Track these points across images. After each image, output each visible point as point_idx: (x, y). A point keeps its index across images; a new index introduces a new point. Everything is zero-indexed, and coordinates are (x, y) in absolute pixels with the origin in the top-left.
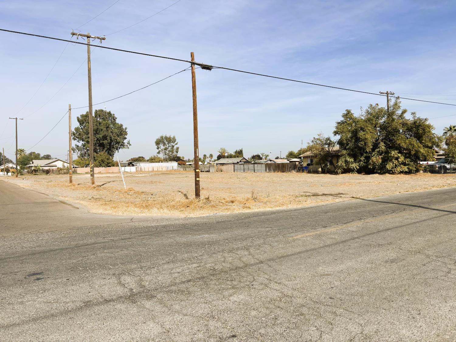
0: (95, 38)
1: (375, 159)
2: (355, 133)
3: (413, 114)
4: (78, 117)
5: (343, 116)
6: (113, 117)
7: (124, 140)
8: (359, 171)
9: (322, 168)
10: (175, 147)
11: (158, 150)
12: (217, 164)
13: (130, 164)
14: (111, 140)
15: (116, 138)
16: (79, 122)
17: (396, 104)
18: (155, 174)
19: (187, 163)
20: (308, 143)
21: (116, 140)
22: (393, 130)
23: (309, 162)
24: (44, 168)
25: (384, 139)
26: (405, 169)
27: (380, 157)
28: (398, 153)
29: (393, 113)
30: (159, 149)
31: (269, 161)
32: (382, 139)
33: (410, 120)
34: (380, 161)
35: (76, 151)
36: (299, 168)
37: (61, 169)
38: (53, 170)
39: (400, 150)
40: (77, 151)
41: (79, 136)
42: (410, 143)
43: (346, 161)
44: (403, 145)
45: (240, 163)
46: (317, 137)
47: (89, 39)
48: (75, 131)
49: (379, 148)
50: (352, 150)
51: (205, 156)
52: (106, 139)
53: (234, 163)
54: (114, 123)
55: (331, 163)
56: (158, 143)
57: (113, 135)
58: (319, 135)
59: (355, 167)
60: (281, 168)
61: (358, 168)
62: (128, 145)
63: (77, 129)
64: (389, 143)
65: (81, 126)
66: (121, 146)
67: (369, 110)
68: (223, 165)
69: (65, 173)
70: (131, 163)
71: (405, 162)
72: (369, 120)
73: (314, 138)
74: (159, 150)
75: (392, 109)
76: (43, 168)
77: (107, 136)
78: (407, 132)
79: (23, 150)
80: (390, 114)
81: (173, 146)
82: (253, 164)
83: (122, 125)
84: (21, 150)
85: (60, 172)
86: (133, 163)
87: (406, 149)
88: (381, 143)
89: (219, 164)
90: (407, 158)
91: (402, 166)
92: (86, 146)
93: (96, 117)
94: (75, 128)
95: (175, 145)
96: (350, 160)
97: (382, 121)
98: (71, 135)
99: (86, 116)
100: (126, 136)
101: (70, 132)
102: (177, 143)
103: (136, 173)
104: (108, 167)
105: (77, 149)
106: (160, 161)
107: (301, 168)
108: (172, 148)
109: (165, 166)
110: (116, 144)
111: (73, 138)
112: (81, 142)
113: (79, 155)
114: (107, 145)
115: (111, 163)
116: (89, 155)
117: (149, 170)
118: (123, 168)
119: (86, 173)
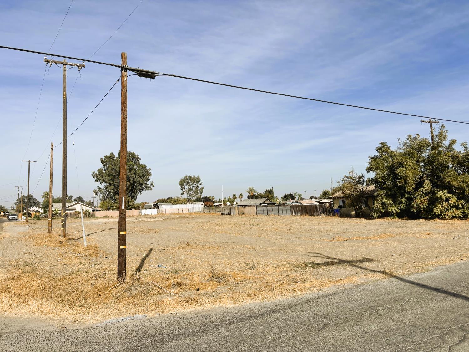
0: (72, 65)
1: (420, 200)
2: (392, 170)
3: (464, 145)
4: (101, 159)
5: (377, 150)
6: (137, 158)
7: (147, 181)
8: (401, 215)
9: (355, 211)
10: (200, 188)
12: (238, 206)
14: (134, 181)
15: (139, 179)
16: (102, 164)
17: (441, 133)
18: (180, 217)
19: (215, 204)
20: (339, 182)
21: (139, 181)
22: (441, 165)
23: (341, 204)
25: (430, 176)
26: (459, 213)
27: (426, 198)
28: (448, 193)
29: (438, 145)
30: (183, 189)
31: (295, 203)
32: (428, 176)
33: (461, 153)
34: (426, 203)
35: (98, 193)
36: (329, 210)
37: (79, 213)
38: (71, 214)
39: (450, 189)
40: (100, 193)
41: (102, 178)
42: (464, 180)
43: (383, 204)
44: (455, 183)
45: (263, 205)
46: (348, 175)
47: (65, 66)
48: (97, 173)
49: (422, 187)
50: (390, 189)
51: (235, 195)
52: (129, 181)
53: (256, 205)
54: (138, 164)
55: (367, 205)
56: (182, 183)
57: (135, 176)
58: (350, 173)
59: (395, 210)
60: (309, 211)
61: (398, 211)
62: (151, 186)
63: (100, 171)
64: (436, 181)
65: (104, 168)
67: (408, 141)
68: (244, 207)
70: (156, 205)
71: (458, 205)
72: (409, 154)
73: (345, 176)
74: (183, 191)
75: (436, 140)
77: (130, 178)
78: (458, 167)
80: (435, 147)
81: (198, 187)
82: (277, 205)
83: (145, 166)
84: (48, 194)
85: (78, 215)
86: (158, 205)
87: (459, 188)
88: (426, 180)
89: (240, 206)
90: (461, 199)
91: (454, 210)
92: (108, 188)
93: (119, 159)
94: (99, 169)
95: (199, 185)
96: (388, 202)
97: (426, 154)
98: (94, 177)
99: (109, 158)
100: (150, 178)
101: (93, 173)
102: (202, 183)
103: (155, 217)
104: (128, 210)
105: (100, 191)
106: (183, 202)
107: (331, 211)
108: (196, 189)
109: (187, 208)
110: (139, 186)
111: (96, 180)
112: (104, 184)
113: (101, 198)
114: (130, 187)
115: (132, 206)
116: (112, 198)
117: (170, 213)
118: (143, 211)
119: (105, 217)
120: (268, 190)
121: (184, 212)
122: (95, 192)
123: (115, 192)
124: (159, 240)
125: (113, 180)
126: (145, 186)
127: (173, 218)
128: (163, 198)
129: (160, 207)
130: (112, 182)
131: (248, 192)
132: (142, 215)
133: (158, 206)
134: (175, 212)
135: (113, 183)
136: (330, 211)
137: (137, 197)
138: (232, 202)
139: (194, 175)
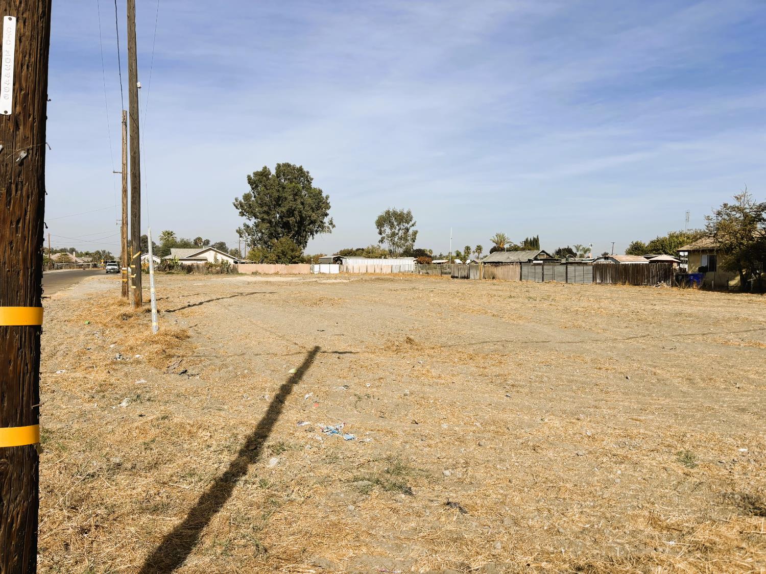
4: (249, 176)
6: (307, 177)
7: (324, 218)
9: (741, 278)
10: (411, 232)
11: (381, 236)
12: (485, 263)
13: (337, 260)
14: (301, 217)
15: (310, 213)
16: (251, 185)
18: (379, 279)
19: (434, 261)
20: (708, 218)
21: (310, 217)
23: (705, 264)
24: (185, 263)
30: (383, 234)
31: (603, 260)
35: (245, 235)
36: (677, 276)
37: (211, 266)
38: (198, 266)
40: (247, 234)
41: (250, 210)
45: (534, 262)
46: (733, 202)
48: (243, 201)
51: (468, 248)
52: (293, 216)
53: (521, 263)
54: (308, 187)
56: (380, 223)
57: (304, 208)
58: (738, 198)
60: (630, 275)
62: (330, 226)
63: (247, 197)
65: (253, 193)
66: (318, 228)
68: (496, 266)
69: (217, 273)
70: (338, 258)
73: (725, 205)
76: (182, 262)
77: (294, 210)
79: (172, 232)
81: (407, 230)
82: (563, 264)
83: (320, 192)
84: (168, 234)
85: (210, 270)
86: (341, 259)
89: (488, 263)
92: (260, 227)
93: (278, 177)
94: (245, 194)
95: (410, 226)
98: (237, 208)
99: (262, 175)
100: (328, 212)
101: (236, 200)
102: (415, 223)
103: (336, 277)
104: (292, 263)
105: (246, 232)
106: (382, 255)
107: (683, 278)
108: (404, 233)
109: (390, 264)
110: (309, 225)
111: (240, 213)
112: (253, 220)
113: (249, 242)
114: (295, 225)
115: (299, 257)
116: (265, 243)
117: (360, 272)
118: (316, 267)
119: (253, 273)
120: (529, 240)
121: (384, 271)
122: (239, 232)
123: (271, 234)
124: (339, 324)
125: (267, 213)
126: (319, 226)
127: (366, 281)
128: (350, 248)
129: (344, 261)
130: (266, 217)
131: (494, 242)
132: (315, 273)
133: (341, 261)
134: (369, 271)
135: (268, 218)
136: (680, 277)
137: (307, 244)
138: (464, 259)
139: (401, 209)
